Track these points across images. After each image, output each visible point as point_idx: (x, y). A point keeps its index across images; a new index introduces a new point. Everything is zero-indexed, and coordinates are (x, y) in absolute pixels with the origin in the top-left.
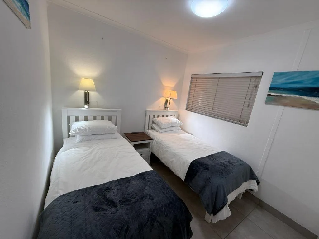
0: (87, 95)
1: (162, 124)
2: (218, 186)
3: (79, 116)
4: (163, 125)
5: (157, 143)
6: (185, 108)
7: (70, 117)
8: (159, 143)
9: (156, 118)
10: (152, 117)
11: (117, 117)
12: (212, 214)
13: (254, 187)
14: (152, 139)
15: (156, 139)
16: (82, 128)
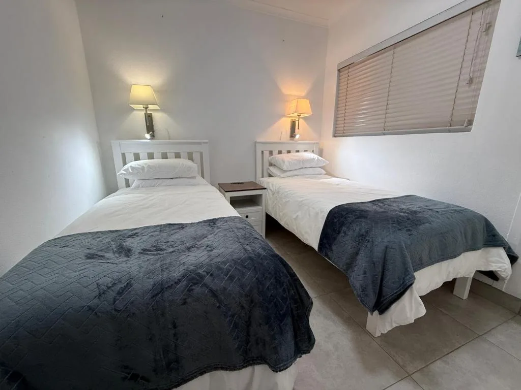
0: (149, 118)
1: (284, 162)
2: (386, 247)
3: (139, 153)
4: (286, 163)
5: (273, 194)
6: (332, 134)
7: (126, 154)
8: (276, 193)
9: (276, 156)
10: (266, 154)
11: (201, 154)
12: (376, 312)
13: (500, 265)
14: (265, 189)
15: (271, 188)
16: (139, 167)
